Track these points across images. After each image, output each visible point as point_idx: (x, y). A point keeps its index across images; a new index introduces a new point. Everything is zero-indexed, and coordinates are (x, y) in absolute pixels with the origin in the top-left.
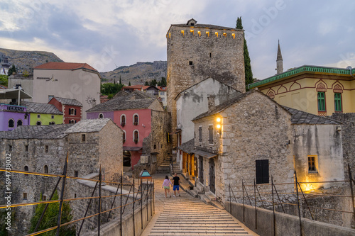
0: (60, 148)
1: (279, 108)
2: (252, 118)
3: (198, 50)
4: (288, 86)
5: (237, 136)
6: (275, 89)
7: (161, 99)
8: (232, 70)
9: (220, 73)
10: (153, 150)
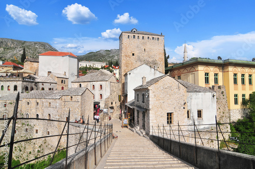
0: (58, 104)
1: (180, 85)
2: (165, 90)
3: (137, 47)
4: (188, 69)
5: (157, 100)
6: (182, 70)
7: (114, 74)
8: (157, 59)
9: (150, 60)
10: (110, 106)
